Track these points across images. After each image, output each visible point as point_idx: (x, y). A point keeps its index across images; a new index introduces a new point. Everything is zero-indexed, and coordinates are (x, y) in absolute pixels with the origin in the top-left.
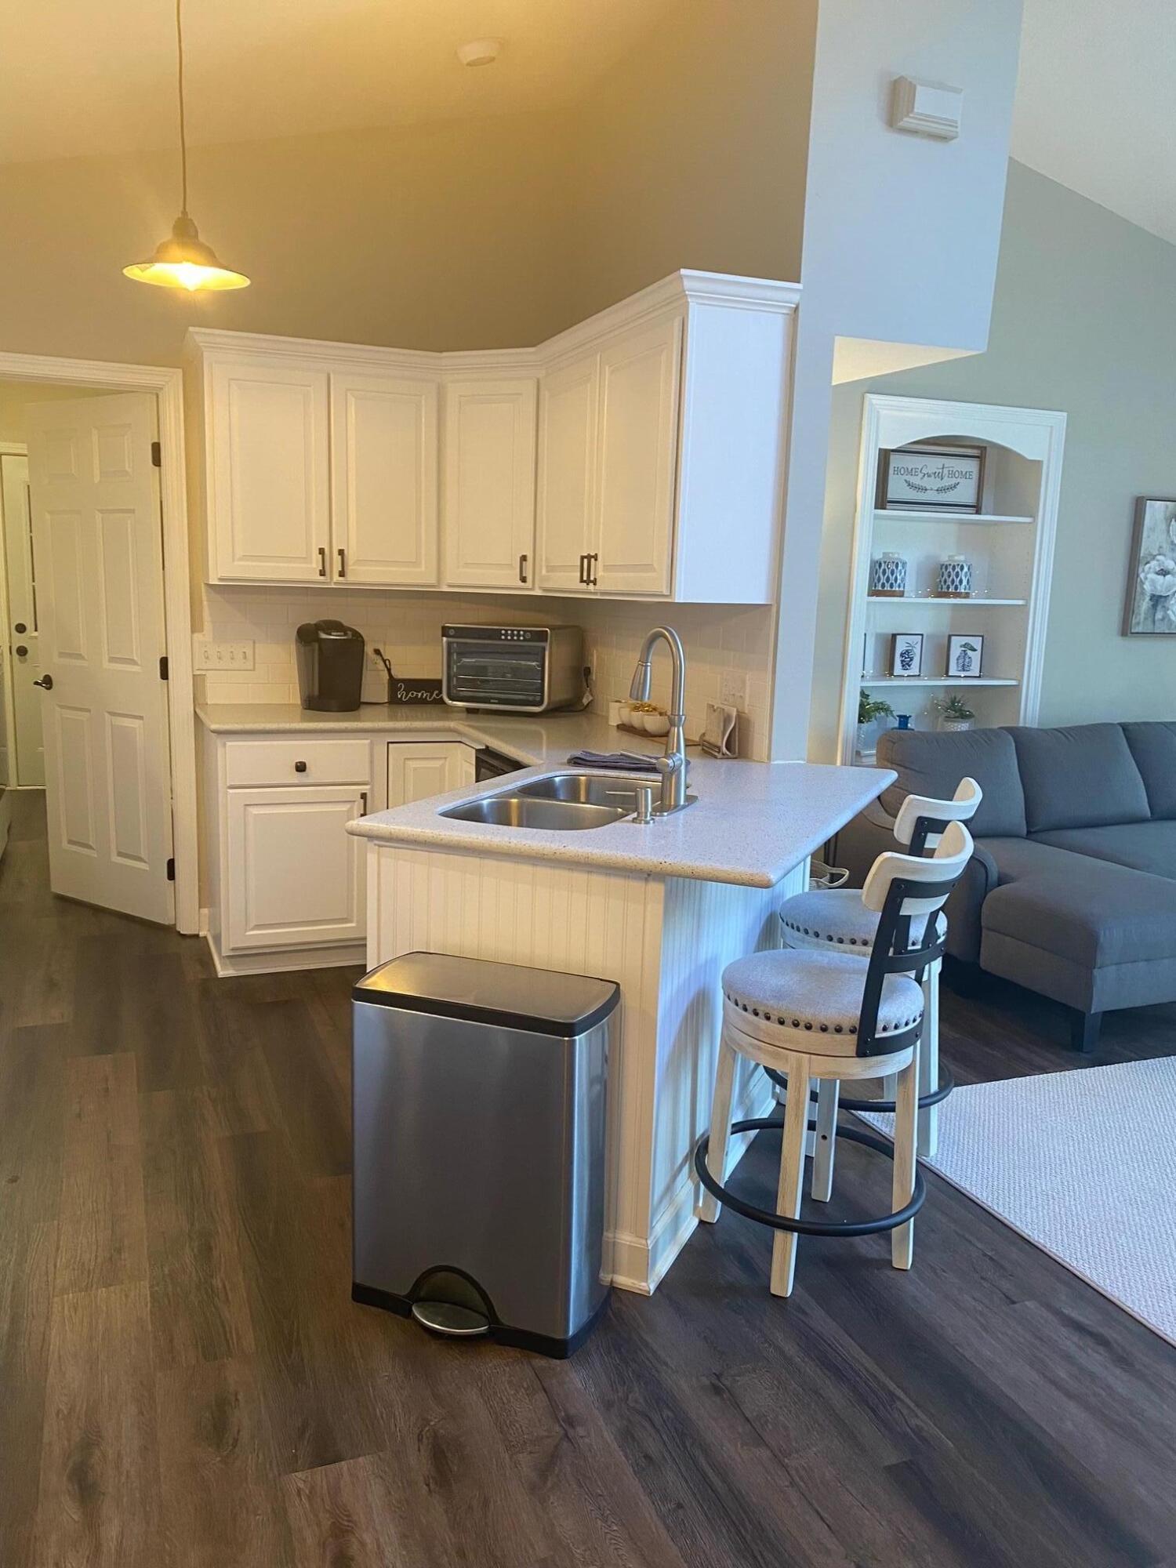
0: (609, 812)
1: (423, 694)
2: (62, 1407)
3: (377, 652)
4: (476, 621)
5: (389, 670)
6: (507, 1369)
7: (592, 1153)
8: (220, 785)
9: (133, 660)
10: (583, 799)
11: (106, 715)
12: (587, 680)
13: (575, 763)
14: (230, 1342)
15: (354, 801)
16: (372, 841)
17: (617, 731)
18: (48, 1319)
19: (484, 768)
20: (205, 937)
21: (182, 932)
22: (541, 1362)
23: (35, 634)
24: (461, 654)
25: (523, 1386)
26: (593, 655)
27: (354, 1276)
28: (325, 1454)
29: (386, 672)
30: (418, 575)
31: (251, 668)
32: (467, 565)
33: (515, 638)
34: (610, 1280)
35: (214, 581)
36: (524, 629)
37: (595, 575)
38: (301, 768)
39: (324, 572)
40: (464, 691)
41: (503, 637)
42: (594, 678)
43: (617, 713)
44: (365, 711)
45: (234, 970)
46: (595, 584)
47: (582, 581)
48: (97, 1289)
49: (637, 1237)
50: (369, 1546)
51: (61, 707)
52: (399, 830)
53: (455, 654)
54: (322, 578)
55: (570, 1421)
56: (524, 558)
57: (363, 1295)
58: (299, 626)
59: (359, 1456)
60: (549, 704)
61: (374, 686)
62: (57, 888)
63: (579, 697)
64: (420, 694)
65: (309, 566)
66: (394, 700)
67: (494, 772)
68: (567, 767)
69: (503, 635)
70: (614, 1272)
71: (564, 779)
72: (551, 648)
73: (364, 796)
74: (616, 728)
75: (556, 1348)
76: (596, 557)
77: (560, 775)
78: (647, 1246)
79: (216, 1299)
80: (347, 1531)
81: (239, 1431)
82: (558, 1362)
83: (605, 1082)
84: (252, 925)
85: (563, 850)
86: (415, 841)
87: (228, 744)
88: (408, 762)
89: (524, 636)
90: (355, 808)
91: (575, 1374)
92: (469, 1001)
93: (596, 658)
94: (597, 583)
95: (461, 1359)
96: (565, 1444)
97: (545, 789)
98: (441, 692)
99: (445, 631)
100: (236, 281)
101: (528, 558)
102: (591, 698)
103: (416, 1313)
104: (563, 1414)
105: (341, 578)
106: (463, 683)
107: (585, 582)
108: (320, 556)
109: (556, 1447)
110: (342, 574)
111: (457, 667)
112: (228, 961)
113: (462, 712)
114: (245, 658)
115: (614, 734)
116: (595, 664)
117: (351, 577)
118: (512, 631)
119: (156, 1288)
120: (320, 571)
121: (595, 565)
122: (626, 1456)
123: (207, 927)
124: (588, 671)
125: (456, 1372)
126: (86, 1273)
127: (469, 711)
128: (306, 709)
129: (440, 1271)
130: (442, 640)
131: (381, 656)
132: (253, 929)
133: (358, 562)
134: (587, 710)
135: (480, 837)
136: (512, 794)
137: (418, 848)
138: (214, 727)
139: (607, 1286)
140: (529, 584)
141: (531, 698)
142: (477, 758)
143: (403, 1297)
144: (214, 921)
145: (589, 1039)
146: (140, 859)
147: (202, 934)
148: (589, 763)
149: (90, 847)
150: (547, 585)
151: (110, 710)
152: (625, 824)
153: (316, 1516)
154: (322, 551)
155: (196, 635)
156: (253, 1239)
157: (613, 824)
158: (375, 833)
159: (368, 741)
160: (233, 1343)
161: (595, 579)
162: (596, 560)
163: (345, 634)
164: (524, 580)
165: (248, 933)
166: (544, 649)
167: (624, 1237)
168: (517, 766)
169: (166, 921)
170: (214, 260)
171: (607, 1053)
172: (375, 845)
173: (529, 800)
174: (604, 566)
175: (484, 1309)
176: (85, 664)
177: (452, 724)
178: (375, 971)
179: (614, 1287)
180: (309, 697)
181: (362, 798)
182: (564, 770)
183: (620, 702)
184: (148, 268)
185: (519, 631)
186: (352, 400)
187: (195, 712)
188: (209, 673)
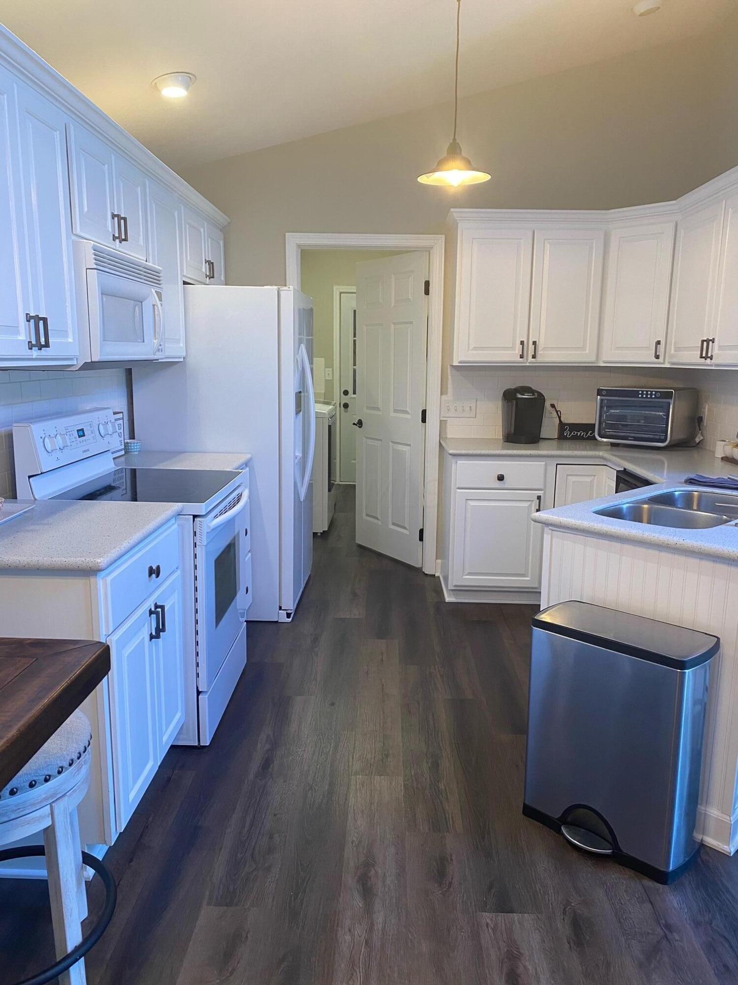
0: (717, 518)
1: (581, 433)
2: (355, 839)
3: (553, 406)
4: (619, 385)
5: (560, 418)
6: (625, 882)
7: (693, 749)
8: (452, 488)
9: (407, 411)
10: (695, 507)
11: (390, 443)
12: (699, 426)
13: (690, 482)
14: (449, 823)
15: (533, 501)
16: (548, 527)
17: (722, 462)
18: (348, 787)
19: (622, 483)
20: (439, 577)
21: (425, 572)
22: (649, 883)
23: (355, 396)
24: (610, 407)
25: (635, 896)
26: (705, 408)
27: (525, 800)
28: (504, 906)
29: (558, 419)
30: (585, 356)
31: (474, 416)
32: (618, 348)
33: (649, 396)
34: (701, 838)
35: (456, 363)
36: (655, 390)
37: (712, 353)
38: (501, 478)
39: (523, 356)
40: (609, 431)
41: (640, 396)
42: (705, 425)
43: (721, 450)
44: (542, 444)
45: (456, 598)
46: (711, 359)
47: (701, 357)
48: (375, 775)
49: (723, 813)
50: (531, 971)
51: (366, 438)
52: (566, 521)
53: (605, 407)
54: (521, 359)
55: (668, 927)
56: (658, 343)
57: (529, 812)
58: (505, 389)
59: (525, 913)
60: (670, 441)
61: (549, 428)
62: (359, 541)
63: (693, 436)
64: (579, 433)
65: (513, 352)
66: (561, 437)
67: (630, 487)
68: (685, 485)
69: (640, 394)
70: (703, 834)
71: (681, 493)
72: (674, 403)
73: (539, 498)
74: (720, 459)
75: (661, 877)
76: (713, 341)
77: (679, 490)
78: (731, 822)
79: (440, 796)
80: (517, 958)
81: (452, 878)
82: (661, 886)
83: (705, 704)
84: (466, 572)
85: (683, 542)
86: (577, 529)
87: (459, 462)
88: (570, 478)
89: (655, 395)
90: (533, 505)
91: (673, 897)
92: (610, 636)
93: (706, 411)
94: (713, 359)
95: (592, 868)
96: (664, 942)
97: (667, 499)
98: (594, 432)
99: (599, 392)
100: (482, 177)
101: (661, 343)
102: (702, 438)
103: (564, 832)
104: (664, 922)
105: (533, 359)
106: (611, 426)
107: (704, 358)
108: (521, 346)
109: (658, 942)
110: (534, 357)
111: (606, 416)
112: (451, 592)
113: (608, 445)
114: (471, 410)
115: (719, 464)
116: (706, 414)
117: (539, 359)
118: (647, 391)
119: (407, 783)
120: (521, 355)
121: (712, 346)
122: (709, 961)
123: (440, 571)
124: (700, 419)
125: (589, 875)
126: (369, 765)
127: (613, 445)
128: (505, 442)
129: (581, 808)
130: (597, 398)
131: (555, 408)
132: (467, 575)
133: (544, 349)
134: (698, 446)
135: (622, 529)
136: (644, 502)
137: (579, 533)
138: (451, 452)
139: (698, 842)
140: (661, 360)
141: (657, 437)
142: (617, 476)
143: (555, 819)
144: (445, 568)
145: (695, 674)
146: (405, 528)
147: (437, 575)
148: (702, 483)
149: (377, 518)
150: (675, 360)
151: (393, 440)
152: (728, 527)
153: (498, 943)
154: (522, 343)
155: (443, 397)
156: (463, 764)
157: (720, 526)
158: (550, 522)
159: (544, 463)
160: (450, 825)
161: (712, 356)
162: (713, 342)
163: (534, 395)
164: (657, 357)
165: (464, 577)
166: (669, 404)
167: (712, 811)
168: (647, 483)
169: (418, 565)
170: (471, 166)
171: (708, 685)
172: (550, 529)
173: (656, 506)
174: (719, 346)
175: (609, 838)
176: (380, 413)
177: (601, 453)
178: (545, 610)
179: (703, 844)
180: (508, 434)
181: (538, 499)
182: (681, 487)
183: (724, 441)
184: (431, 176)
185: (652, 392)
186: (548, 246)
187: (440, 442)
188: (448, 419)
